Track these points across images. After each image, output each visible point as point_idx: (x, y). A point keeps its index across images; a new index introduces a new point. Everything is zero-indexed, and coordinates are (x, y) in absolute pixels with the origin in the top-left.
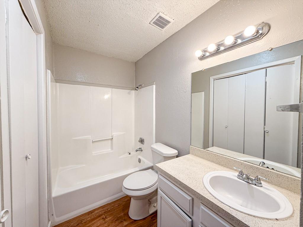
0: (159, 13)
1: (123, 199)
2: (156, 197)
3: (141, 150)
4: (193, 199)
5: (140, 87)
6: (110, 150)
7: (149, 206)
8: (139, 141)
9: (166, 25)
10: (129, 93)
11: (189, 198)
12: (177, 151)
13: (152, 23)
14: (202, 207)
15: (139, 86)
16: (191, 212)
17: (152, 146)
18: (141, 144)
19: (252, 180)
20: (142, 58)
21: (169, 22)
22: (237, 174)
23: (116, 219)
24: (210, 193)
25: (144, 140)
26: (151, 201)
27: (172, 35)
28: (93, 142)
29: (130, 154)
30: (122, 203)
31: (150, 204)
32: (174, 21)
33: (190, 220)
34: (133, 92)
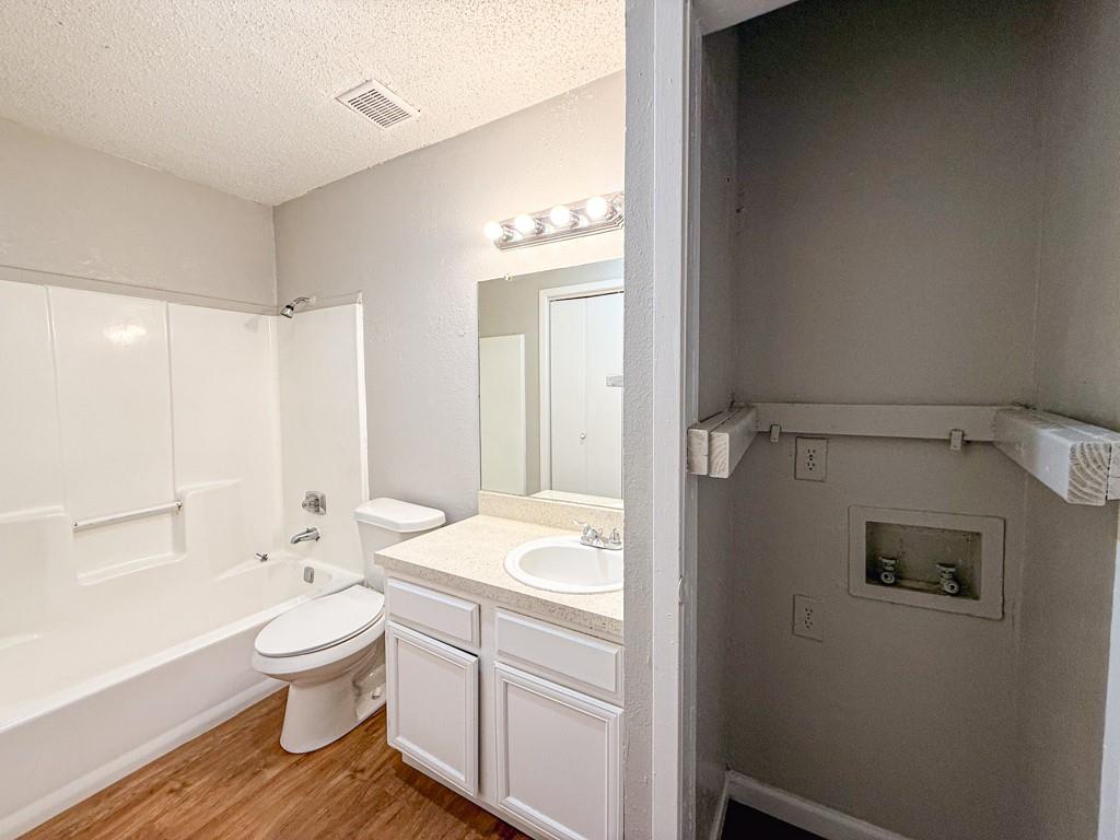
0: (371, 81)
1: (249, 714)
2: (378, 670)
3: (312, 535)
4: (480, 606)
5: (302, 304)
6: (170, 553)
7: (356, 700)
8: (304, 505)
9: (396, 119)
10: (251, 326)
11: (470, 607)
12: (442, 514)
13: (345, 100)
14: (500, 615)
15: (298, 300)
16: (476, 640)
17: (359, 510)
18: (311, 514)
19: (605, 541)
20: (302, 198)
21: (405, 115)
22: (578, 536)
23: (230, 776)
24: (516, 580)
25: (323, 497)
26: (361, 684)
27: (416, 152)
28: (78, 530)
29: (265, 558)
30: (249, 724)
31: (359, 695)
32: (419, 114)
33: (475, 658)
34: (271, 322)
